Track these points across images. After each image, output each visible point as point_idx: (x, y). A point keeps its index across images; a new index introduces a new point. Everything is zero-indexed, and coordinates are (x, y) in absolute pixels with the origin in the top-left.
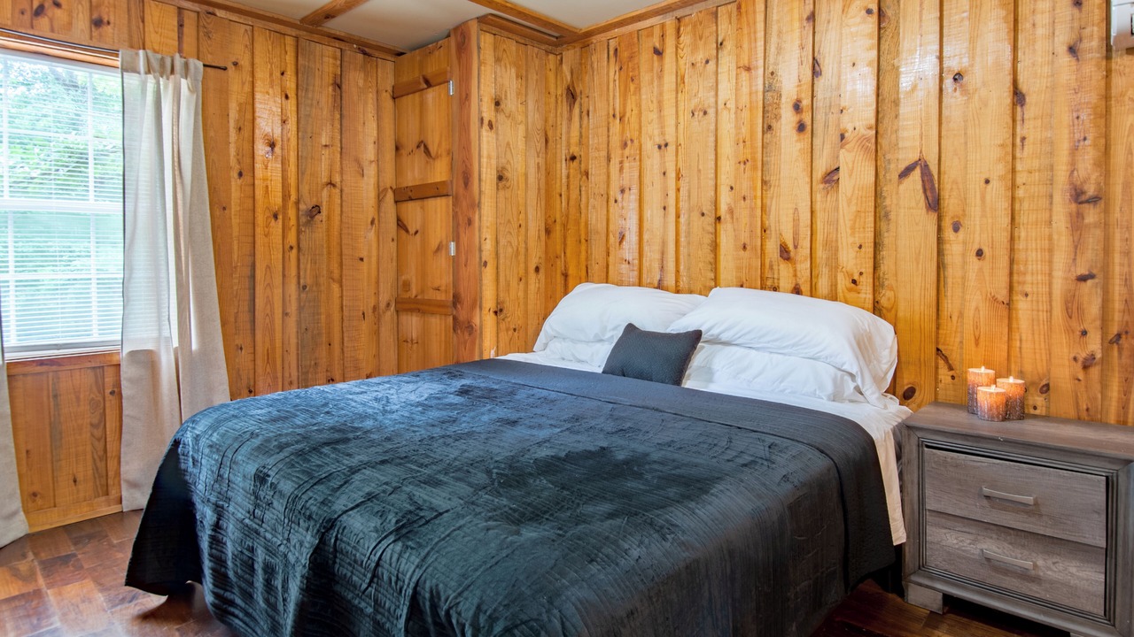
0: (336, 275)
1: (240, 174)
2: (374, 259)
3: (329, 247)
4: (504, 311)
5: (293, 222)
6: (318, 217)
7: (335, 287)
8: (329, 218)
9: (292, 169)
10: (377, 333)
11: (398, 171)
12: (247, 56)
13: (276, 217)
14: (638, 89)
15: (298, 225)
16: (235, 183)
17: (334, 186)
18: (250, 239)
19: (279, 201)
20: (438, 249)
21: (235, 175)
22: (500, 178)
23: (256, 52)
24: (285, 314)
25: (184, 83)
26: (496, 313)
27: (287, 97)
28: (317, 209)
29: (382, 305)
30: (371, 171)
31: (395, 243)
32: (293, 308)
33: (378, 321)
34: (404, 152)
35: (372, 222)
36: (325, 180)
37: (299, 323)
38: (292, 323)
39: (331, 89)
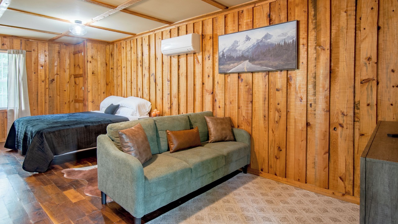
0: (59, 94)
1: (35, 73)
2: (69, 91)
3: (57, 88)
4: (94, 102)
5: (48, 83)
6: (54, 81)
7: (58, 97)
8: (57, 81)
9: (47, 72)
10: (69, 107)
11: (75, 71)
12: (37, 48)
13: (43, 82)
14: (121, 55)
15: (49, 83)
16: (33, 74)
17: (58, 74)
18: (37, 87)
19: (44, 78)
20: (81, 89)
21: (34, 73)
22: (93, 73)
23: (39, 47)
24: (45, 102)
25: (22, 55)
26: (92, 102)
27: (46, 56)
28: (53, 80)
29: (71, 101)
30: (68, 71)
31: (74, 87)
32: (47, 101)
33: (70, 105)
34: (76, 66)
35: (68, 82)
36: (56, 73)
37: (49, 104)
38: (47, 105)
39: (57, 53)
